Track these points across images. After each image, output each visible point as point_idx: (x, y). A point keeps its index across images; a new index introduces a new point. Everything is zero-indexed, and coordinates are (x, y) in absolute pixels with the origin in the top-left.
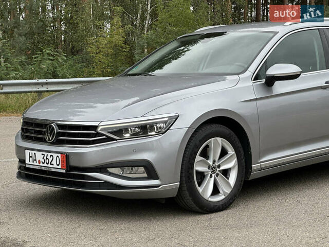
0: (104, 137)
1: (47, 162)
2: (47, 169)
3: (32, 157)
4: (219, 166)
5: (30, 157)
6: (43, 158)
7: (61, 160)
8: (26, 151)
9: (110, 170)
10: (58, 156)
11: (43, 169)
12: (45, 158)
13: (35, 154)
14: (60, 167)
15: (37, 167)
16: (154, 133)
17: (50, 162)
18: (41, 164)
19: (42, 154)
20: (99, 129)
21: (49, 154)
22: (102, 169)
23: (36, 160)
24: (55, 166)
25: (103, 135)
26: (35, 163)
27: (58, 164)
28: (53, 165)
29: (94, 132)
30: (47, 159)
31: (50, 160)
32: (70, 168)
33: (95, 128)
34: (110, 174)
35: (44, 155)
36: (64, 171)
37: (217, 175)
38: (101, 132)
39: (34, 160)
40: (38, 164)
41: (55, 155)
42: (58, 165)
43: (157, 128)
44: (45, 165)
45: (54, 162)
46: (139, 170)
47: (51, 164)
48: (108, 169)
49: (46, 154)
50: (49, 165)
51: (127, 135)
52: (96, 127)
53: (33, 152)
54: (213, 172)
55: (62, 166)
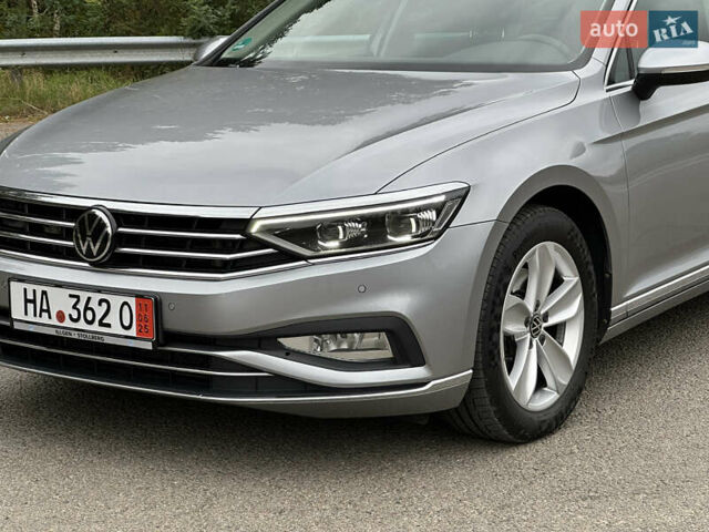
0: (270, 250)
1: (90, 317)
2: (89, 337)
3: (33, 302)
4: (545, 318)
5: (27, 301)
6: (74, 307)
7: (139, 316)
8: (13, 284)
9: (288, 342)
10: (125, 303)
11: (75, 335)
12: (81, 306)
13: (44, 292)
14: (133, 332)
15: (52, 332)
16: (407, 238)
17: (98, 318)
18: (68, 323)
19: (71, 296)
20: (254, 229)
21: (96, 297)
22: (265, 340)
23: (48, 311)
24: (117, 330)
25: (265, 245)
26: (45, 319)
27: (126, 324)
28: (109, 325)
29: (238, 236)
30: (86, 308)
31: (100, 311)
32: (167, 337)
33: (242, 225)
34: (289, 354)
35: (78, 297)
36: (148, 346)
37: (542, 341)
38: (259, 236)
39: (42, 311)
40: (54, 321)
41: (116, 301)
42: (128, 328)
43: (417, 223)
44: (82, 325)
45: (113, 319)
46: (364, 340)
47: (101, 324)
48: (281, 340)
49: (84, 296)
50: (95, 327)
51: (333, 245)
52: (247, 222)
53: (39, 289)
54: (534, 333)
55: (139, 331)
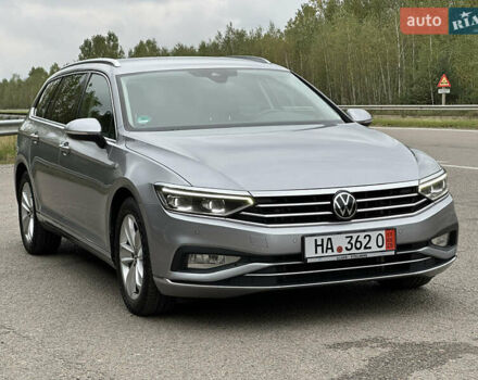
1: (358, 245)
2: (358, 256)
3: (322, 245)
5: (317, 246)
6: (349, 242)
7: (386, 239)
8: (306, 239)
10: (379, 234)
11: (349, 257)
12: (353, 242)
13: (329, 239)
14: (384, 248)
15: (335, 259)
17: (363, 245)
18: (344, 252)
19: (347, 237)
20: (420, 190)
21: (362, 234)
22: (427, 243)
23: (332, 248)
24: (375, 248)
26: (329, 253)
27: (380, 244)
28: (370, 248)
30: (357, 241)
31: (364, 242)
33: (414, 189)
35: (351, 237)
36: (393, 253)
38: (422, 194)
39: (327, 248)
40: (336, 253)
41: (374, 234)
42: (381, 247)
44: (354, 250)
45: (373, 244)
47: (365, 248)
48: (432, 240)
49: (355, 236)
50: (362, 250)
53: (326, 238)
55: (387, 247)
